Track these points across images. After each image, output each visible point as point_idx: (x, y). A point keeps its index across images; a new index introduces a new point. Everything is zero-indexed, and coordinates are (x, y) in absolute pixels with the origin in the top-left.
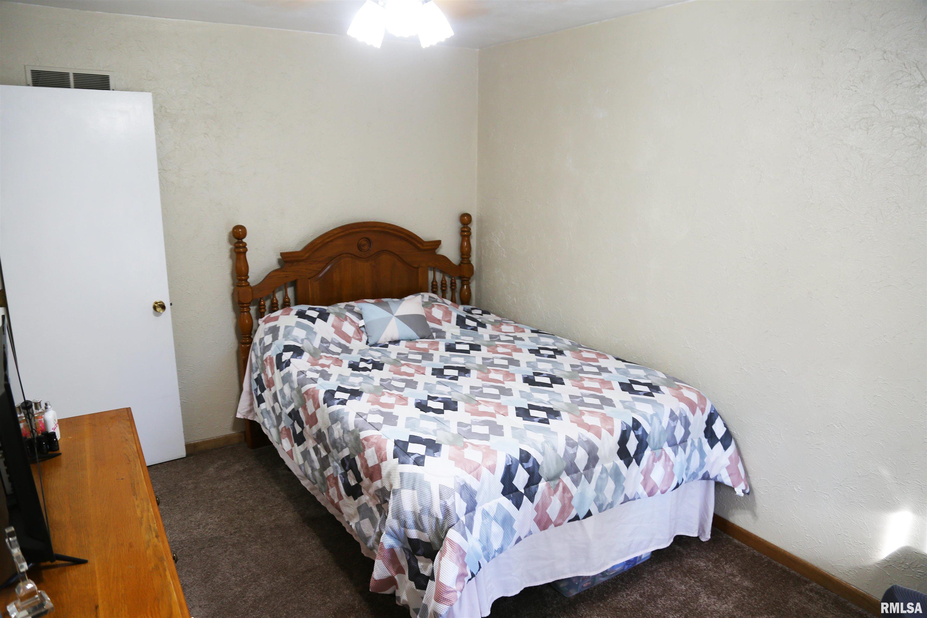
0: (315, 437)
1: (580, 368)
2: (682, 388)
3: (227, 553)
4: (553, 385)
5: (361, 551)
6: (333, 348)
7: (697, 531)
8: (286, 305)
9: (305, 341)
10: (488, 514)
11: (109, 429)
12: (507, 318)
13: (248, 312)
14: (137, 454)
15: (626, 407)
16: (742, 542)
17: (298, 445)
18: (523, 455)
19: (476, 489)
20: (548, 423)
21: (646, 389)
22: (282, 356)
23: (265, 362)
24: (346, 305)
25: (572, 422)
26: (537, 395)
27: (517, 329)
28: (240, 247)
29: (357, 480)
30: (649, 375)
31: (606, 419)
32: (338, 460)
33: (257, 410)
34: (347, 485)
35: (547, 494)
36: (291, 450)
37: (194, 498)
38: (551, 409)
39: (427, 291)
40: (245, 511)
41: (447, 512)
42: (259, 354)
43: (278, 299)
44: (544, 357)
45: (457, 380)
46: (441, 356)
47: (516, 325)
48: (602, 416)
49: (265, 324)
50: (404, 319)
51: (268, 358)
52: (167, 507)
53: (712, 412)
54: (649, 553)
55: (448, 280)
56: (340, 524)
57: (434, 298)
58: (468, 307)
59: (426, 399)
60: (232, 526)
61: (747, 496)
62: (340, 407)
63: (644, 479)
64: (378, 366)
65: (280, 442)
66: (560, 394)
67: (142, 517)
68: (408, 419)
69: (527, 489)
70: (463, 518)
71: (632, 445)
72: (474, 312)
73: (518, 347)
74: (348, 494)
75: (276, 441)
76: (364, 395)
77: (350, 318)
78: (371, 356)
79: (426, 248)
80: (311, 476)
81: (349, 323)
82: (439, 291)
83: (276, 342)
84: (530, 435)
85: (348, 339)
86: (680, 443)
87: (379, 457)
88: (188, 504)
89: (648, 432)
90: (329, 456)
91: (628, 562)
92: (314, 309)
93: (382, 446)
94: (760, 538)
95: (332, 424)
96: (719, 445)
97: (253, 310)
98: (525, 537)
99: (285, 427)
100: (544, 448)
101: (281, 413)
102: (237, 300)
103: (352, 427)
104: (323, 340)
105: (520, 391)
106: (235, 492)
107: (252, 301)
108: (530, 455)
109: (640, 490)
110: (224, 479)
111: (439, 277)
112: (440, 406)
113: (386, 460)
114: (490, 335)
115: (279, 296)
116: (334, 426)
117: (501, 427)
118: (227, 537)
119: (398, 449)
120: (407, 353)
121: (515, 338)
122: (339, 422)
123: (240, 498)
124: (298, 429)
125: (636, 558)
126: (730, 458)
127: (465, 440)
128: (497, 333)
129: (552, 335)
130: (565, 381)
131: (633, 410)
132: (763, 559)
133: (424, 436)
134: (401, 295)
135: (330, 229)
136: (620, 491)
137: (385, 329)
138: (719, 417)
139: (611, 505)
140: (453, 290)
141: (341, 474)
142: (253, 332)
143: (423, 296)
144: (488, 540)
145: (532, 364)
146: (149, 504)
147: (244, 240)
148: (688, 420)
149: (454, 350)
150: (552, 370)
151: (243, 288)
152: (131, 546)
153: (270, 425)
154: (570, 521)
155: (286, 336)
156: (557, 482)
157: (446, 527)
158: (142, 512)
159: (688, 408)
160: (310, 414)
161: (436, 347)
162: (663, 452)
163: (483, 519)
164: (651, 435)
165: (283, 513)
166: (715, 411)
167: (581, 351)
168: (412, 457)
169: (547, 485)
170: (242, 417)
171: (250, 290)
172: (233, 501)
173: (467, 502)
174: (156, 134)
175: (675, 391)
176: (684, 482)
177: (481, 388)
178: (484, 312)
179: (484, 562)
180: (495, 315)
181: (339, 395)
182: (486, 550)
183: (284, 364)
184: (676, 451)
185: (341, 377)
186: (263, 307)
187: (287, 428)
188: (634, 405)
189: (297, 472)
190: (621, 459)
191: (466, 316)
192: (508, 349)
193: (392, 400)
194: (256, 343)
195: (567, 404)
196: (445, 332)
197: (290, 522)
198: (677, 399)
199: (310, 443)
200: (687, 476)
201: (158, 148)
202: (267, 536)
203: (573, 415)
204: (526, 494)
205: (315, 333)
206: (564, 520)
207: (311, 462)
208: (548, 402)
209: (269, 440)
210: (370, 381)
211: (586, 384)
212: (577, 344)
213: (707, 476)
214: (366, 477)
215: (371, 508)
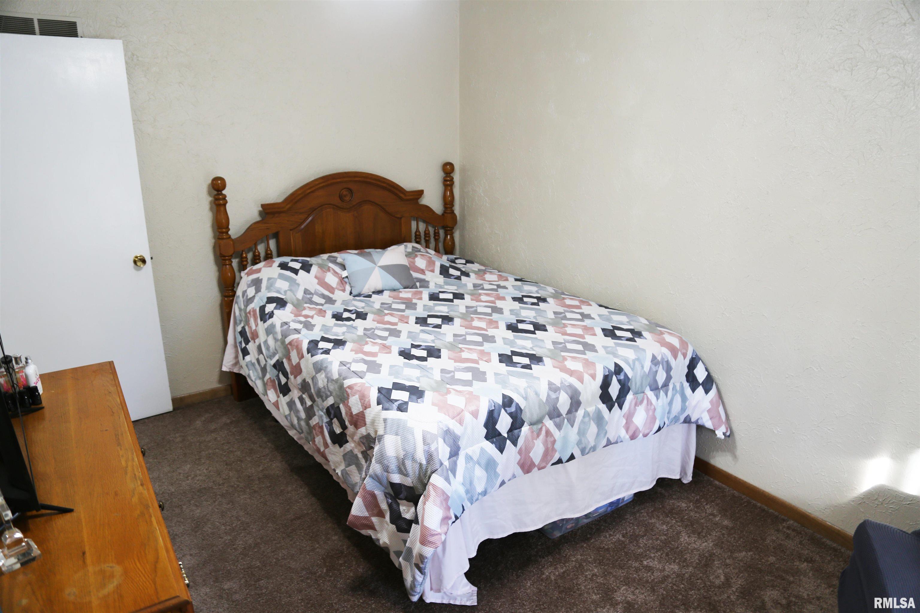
0: (300, 387)
1: (563, 315)
2: (664, 334)
3: (216, 503)
4: (536, 332)
5: (347, 497)
6: (316, 299)
7: (679, 473)
8: (268, 257)
9: (289, 292)
10: (471, 458)
11: (92, 382)
12: (490, 267)
13: (231, 265)
14: (121, 406)
15: (608, 353)
16: (722, 483)
17: (284, 396)
18: (506, 400)
19: (459, 434)
20: (531, 369)
21: (629, 335)
22: (265, 307)
23: (248, 315)
24: (329, 256)
25: (554, 367)
26: (520, 342)
27: (500, 277)
28: (219, 199)
29: (342, 428)
30: (632, 321)
31: (588, 364)
32: (323, 409)
33: (243, 363)
34: (332, 433)
35: (530, 438)
36: (277, 401)
37: (182, 451)
38: (534, 355)
39: (410, 241)
40: (234, 462)
41: (430, 458)
42: (243, 307)
43: (260, 251)
44: (527, 304)
45: (441, 328)
46: (424, 306)
47: (500, 273)
48: (584, 361)
49: (248, 276)
50: (387, 269)
51: (252, 310)
52: (155, 460)
53: (694, 356)
54: (631, 495)
55: (431, 230)
56: (327, 472)
57: (418, 248)
58: (452, 257)
59: (410, 347)
60: (220, 477)
61: (728, 439)
62: (324, 356)
63: (626, 423)
64: (361, 316)
65: (266, 394)
66: (543, 341)
67: (127, 467)
68: (391, 367)
69: (510, 433)
70: (446, 463)
71: (614, 390)
72: (457, 261)
73: (501, 295)
74: (334, 442)
75: (262, 392)
76: (348, 344)
77: (332, 269)
78: (355, 306)
79: (408, 198)
80: (297, 426)
81: (332, 274)
82: (423, 241)
83: (259, 294)
84: (513, 380)
85: (331, 290)
86: (662, 387)
87: (363, 405)
88: (176, 457)
89: (630, 376)
90: (314, 405)
91: (611, 504)
92: (296, 261)
93: (366, 393)
94: (740, 479)
95: (317, 373)
96: (700, 390)
97: (235, 263)
98: (509, 480)
99: (270, 378)
100: (526, 392)
101: (265, 365)
102: (218, 254)
103: (335, 376)
104: (306, 291)
105: (503, 338)
106: (223, 444)
107: (233, 253)
108: (513, 399)
109: (623, 433)
110: (212, 432)
111: (422, 227)
112: (424, 354)
113: (370, 407)
114: (473, 284)
115: (261, 248)
116: (318, 375)
117: (484, 373)
118: (216, 487)
119: (382, 396)
120: (391, 302)
121: (499, 286)
122: (323, 371)
123: (228, 449)
124: (283, 380)
125: (618, 500)
126: (711, 402)
127: (448, 386)
128: (480, 282)
129: (535, 283)
130: (548, 327)
131: (615, 355)
132: (742, 499)
133: (408, 383)
134: (384, 245)
135: (311, 180)
136: (602, 435)
137: (368, 279)
138: (701, 361)
139: (594, 449)
140: (437, 240)
141: (327, 423)
142: (235, 285)
143: (406, 246)
144: (471, 483)
145: (515, 311)
146: (133, 454)
147: (224, 192)
148: (670, 365)
149: (438, 299)
150: (535, 317)
151: (225, 241)
152: (116, 494)
153: (255, 377)
154: (553, 464)
155: (268, 288)
156: (540, 426)
157: (429, 472)
158: (126, 462)
159: (670, 353)
160: (294, 364)
161: (419, 296)
162: (645, 396)
163: (466, 464)
164: (633, 380)
165: (271, 463)
166: (696, 355)
167: (564, 299)
168: (395, 403)
169: (529, 429)
170: (228, 370)
171: (231, 243)
172: (221, 452)
173: (451, 447)
174: (129, 83)
175: (658, 336)
176: (666, 425)
177: (465, 335)
178: (468, 262)
179: (467, 505)
180: (478, 265)
181: (322, 345)
182: (469, 493)
183: (268, 316)
184: (658, 394)
185: (325, 328)
186: (245, 259)
187: (272, 379)
188: (617, 350)
189: (284, 423)
190: (603, 403)
191: (450, 265)
192: (492, 297)
193: (376, 349)
194: (239, 296)
195: (550, 350)
196: (428, 282)
197: (278, 472)
198: (659, 345)
199: (295, 394)
200: (668, 420)
201: (132, 98)
202: (256, 486)
203: (556, 360)
204: (509, 438)
205: (298, 285)
206: (547, 464)
207: (297, 411)
208: (531, 348)
209: (255, 392)
210: (354, 330)
211: (569, 330)
212: (560, 291)
213: (688, 420)
214: (351, 425)
215: (356, 455)
